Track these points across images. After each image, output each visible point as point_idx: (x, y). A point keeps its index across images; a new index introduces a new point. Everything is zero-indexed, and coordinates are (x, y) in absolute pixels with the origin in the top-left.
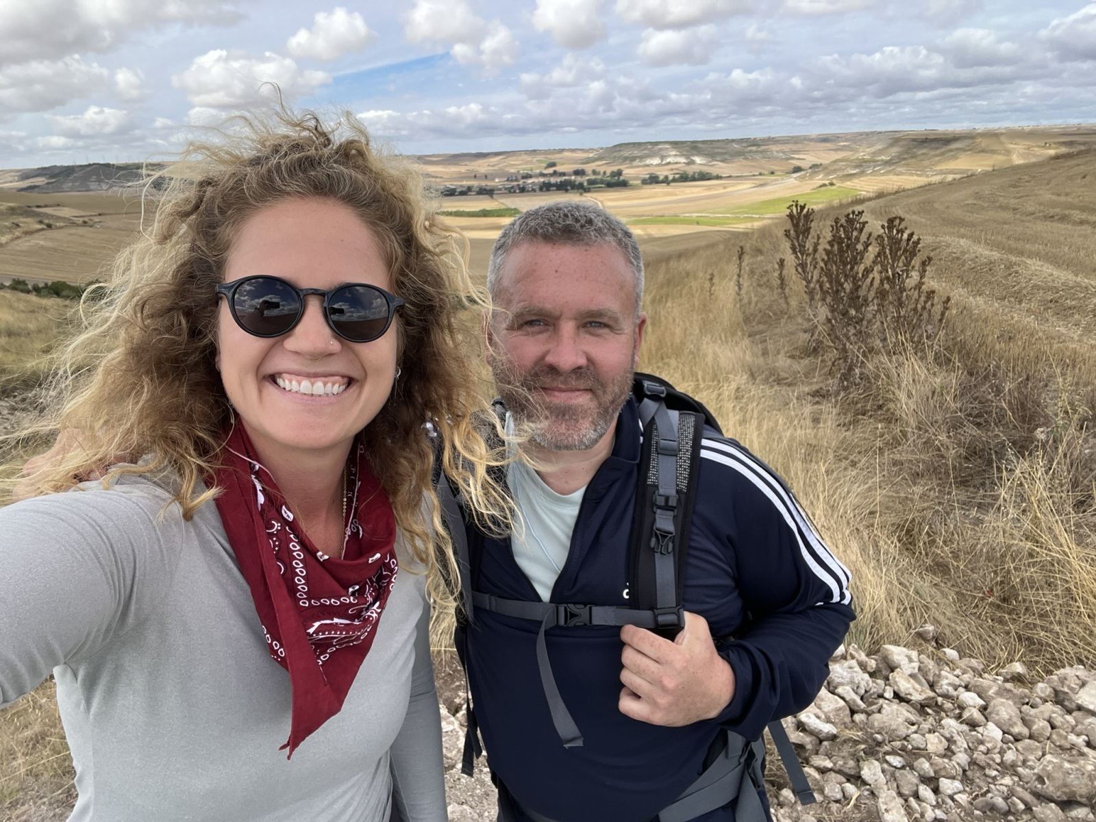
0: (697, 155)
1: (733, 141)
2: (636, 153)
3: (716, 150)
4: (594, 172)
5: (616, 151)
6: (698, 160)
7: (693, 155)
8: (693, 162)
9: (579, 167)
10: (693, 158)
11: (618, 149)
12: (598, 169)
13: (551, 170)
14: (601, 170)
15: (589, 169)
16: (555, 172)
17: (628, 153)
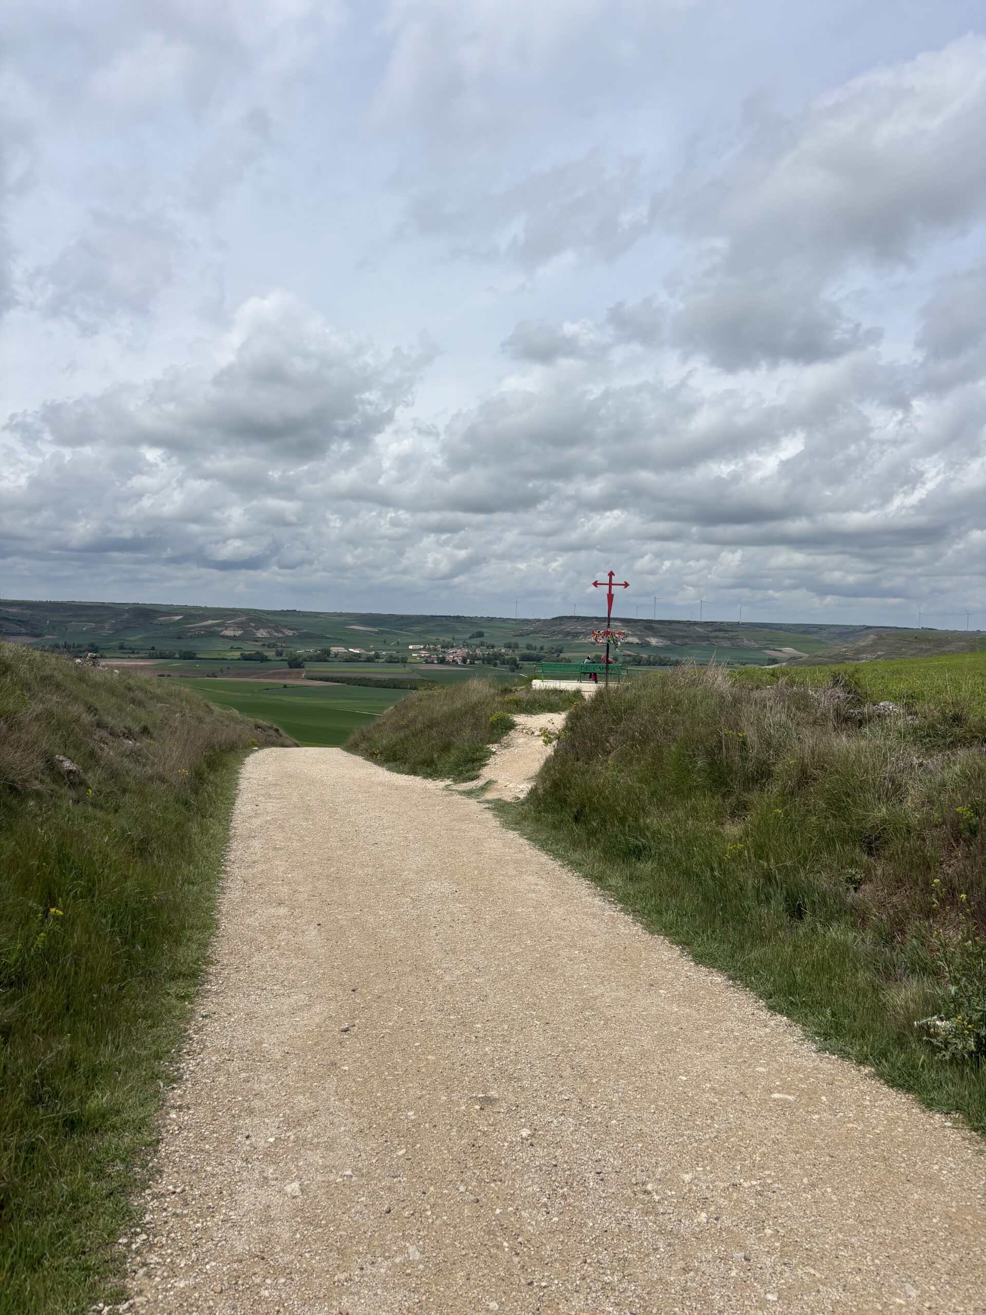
0: (653, 636)
1: (695, 623)
2: (579, 628)
3: (675, 633)
4: (529, 647)
5: (556, 625)
6: (654, 641)
7: (648, 636)
8: (648, 644)
9: (513, 640)
10: (648, 639)
11: (558, 622)
12: (533, 643)
13: (477, 641)
14: (538, 644)
15: (523, 642)
16: (482, 644)
17: (569, 627)
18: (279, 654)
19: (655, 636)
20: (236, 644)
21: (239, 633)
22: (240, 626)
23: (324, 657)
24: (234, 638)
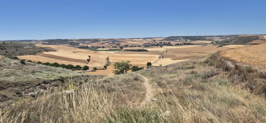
1: (196, 36)
2: (174, 39)
4: (164, 42)
6: (188, 40)
8: (187, 41)
9: (161, 41)
11: (169, 38)
12: (165, 42)
13: (154, 42)
14: (166, 42)
15: (163, 42)
16: (155, 42)
17: (172, 39)
18: (119, 46)
19: (188, 39)
20: (112, 45)
21: (112, 43)
22: (112, 41)
23: (126, 46)
24: (111, 44)
